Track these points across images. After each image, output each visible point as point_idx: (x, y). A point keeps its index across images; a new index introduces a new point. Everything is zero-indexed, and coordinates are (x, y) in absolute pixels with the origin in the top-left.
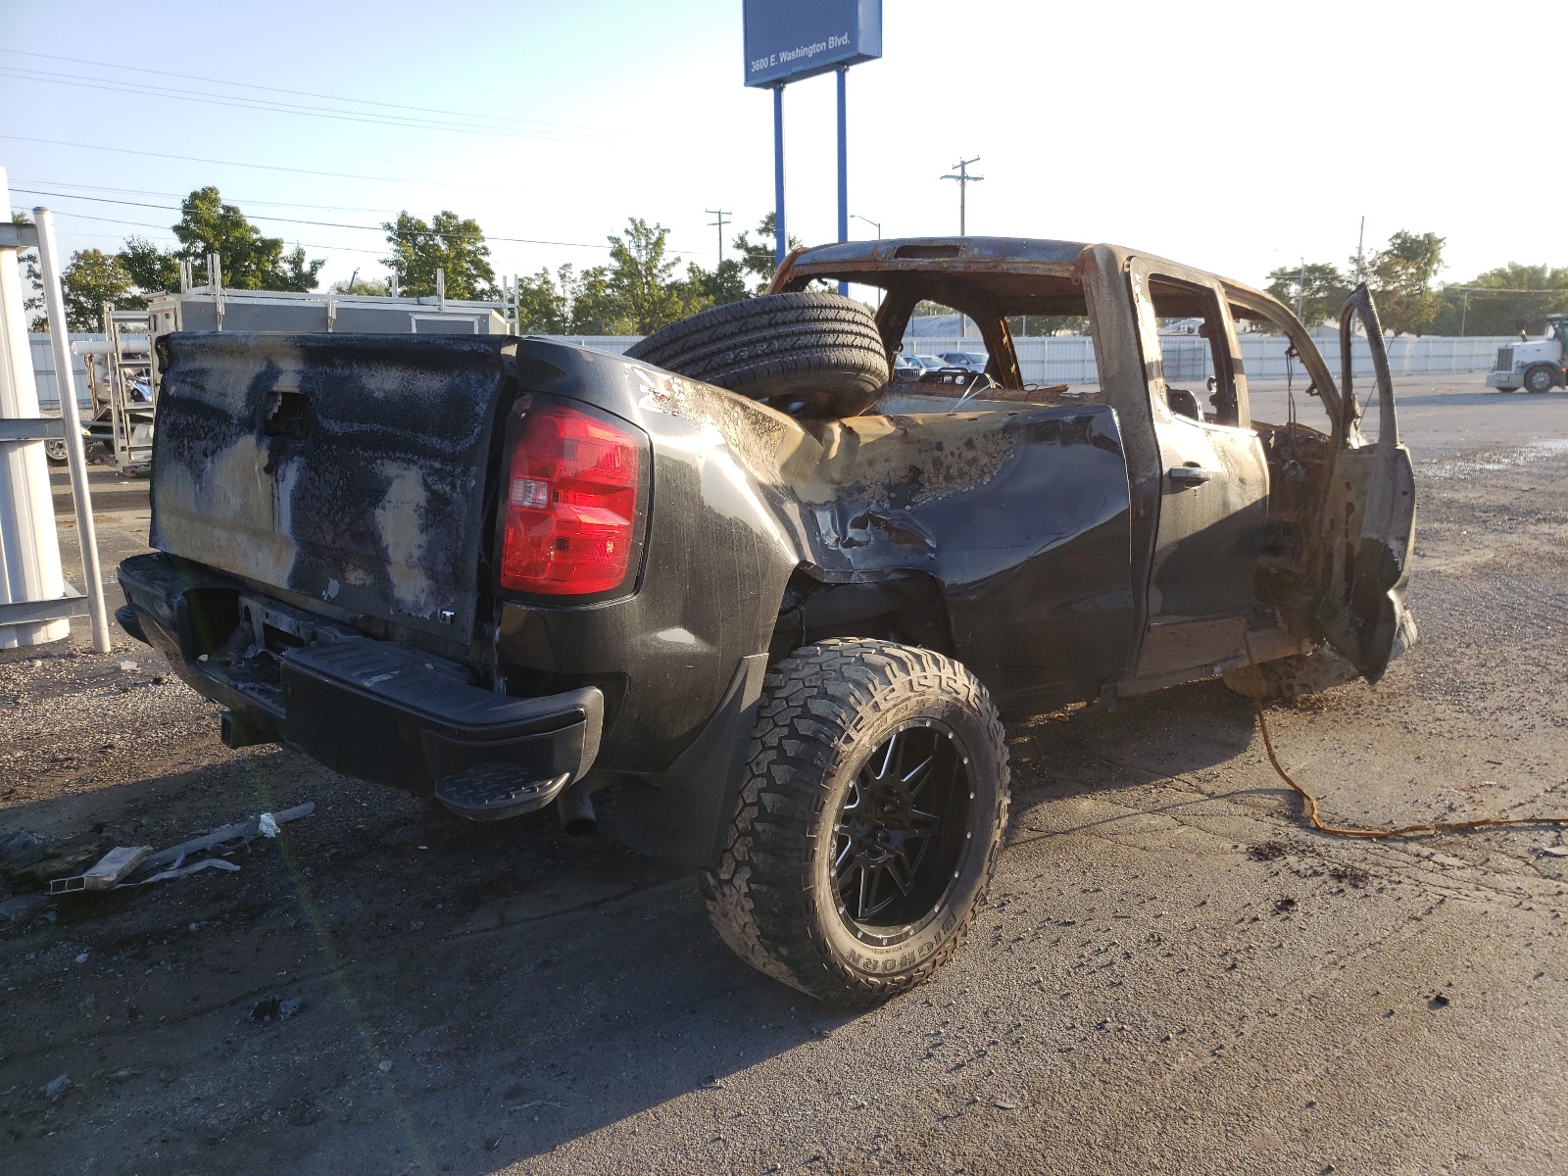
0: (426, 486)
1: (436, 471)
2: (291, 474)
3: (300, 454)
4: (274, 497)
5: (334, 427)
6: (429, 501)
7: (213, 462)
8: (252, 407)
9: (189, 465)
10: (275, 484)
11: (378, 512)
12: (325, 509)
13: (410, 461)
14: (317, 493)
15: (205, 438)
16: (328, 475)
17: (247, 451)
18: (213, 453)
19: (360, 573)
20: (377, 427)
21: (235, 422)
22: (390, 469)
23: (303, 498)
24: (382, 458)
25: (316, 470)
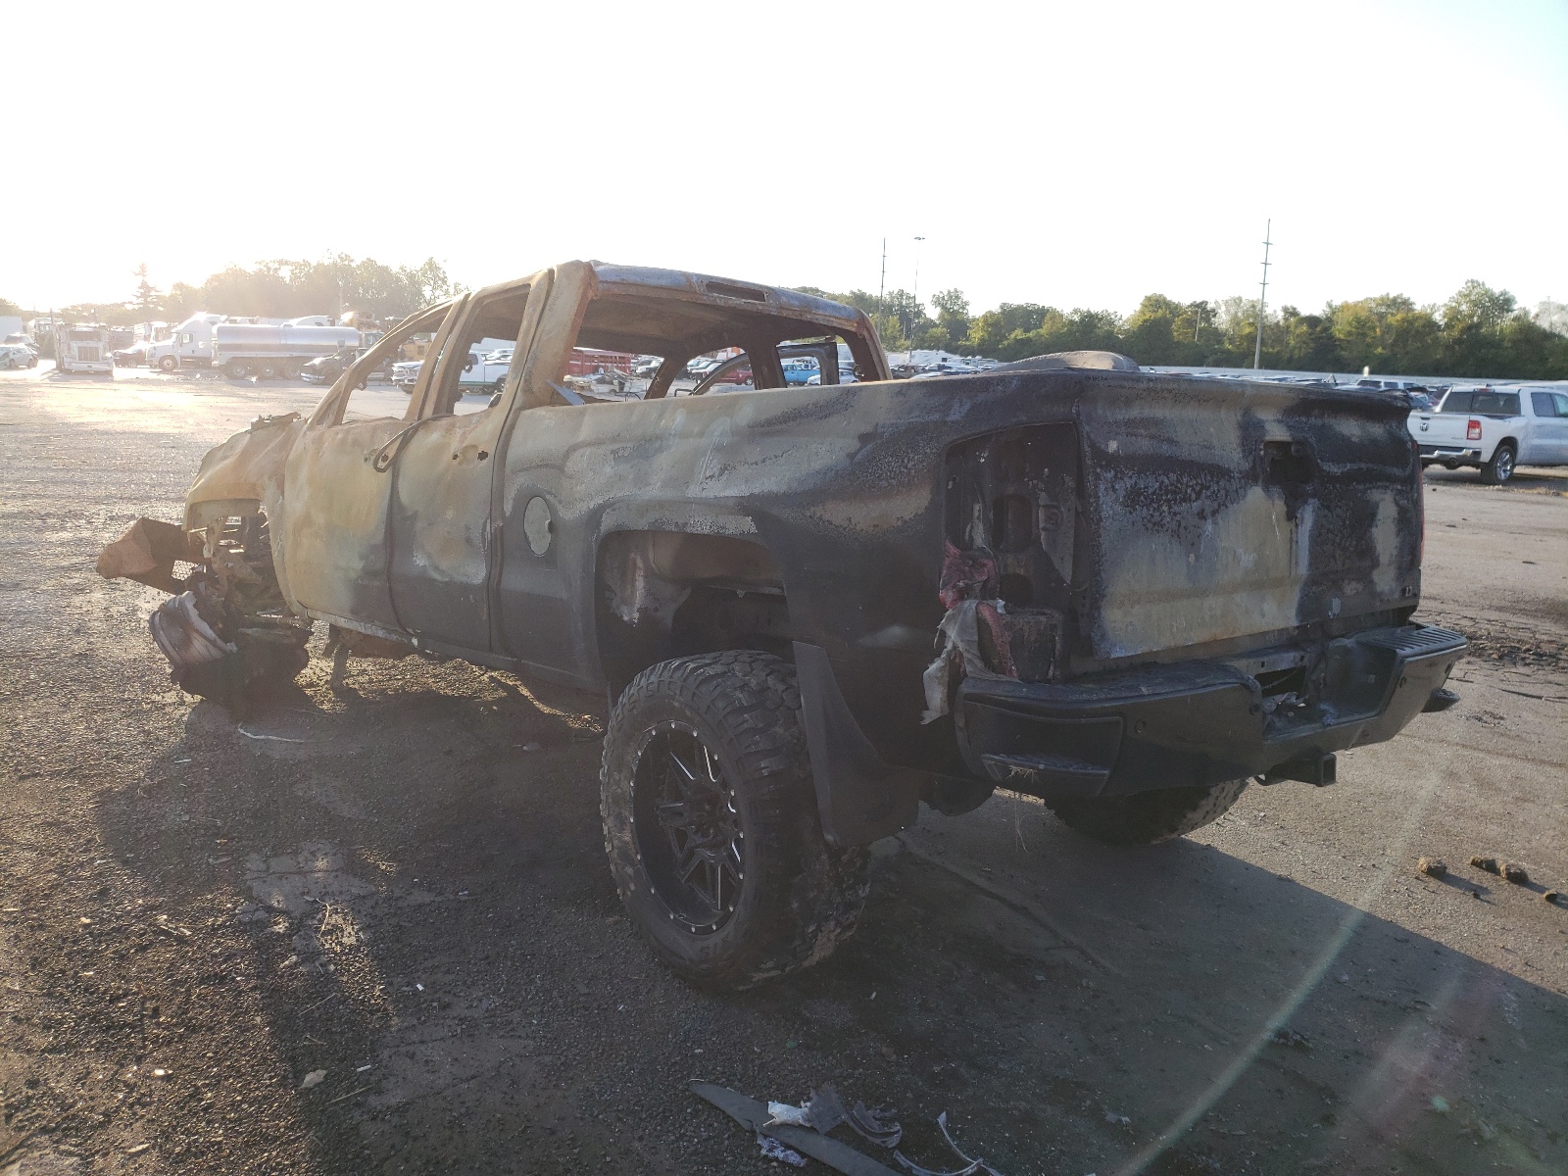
0: (1397, 503)
1: (1400, 492)
2: (1308, 516)
3: (1314, 496)
4: (1293, 542)
5: (1334, 469)
6: (1399, 514)
7: (1215, 523)
8: (1250, 458)
9: (1176, 534)
10: (1294, 529)
11: (1374, 530)
12: (1337, 540)
13: (1386, 488)
14: (1331, 527)
15: (1196, 499)
16: (1339, 510)
17: (1259, 503)
18: (1214, 513)
19: (1354, 585)
20: (1363, 465)
21: (1237, 475)
22: (1375, 495)
23: (1320, 535)
24: (1370, 488)
25: (1328, 508)
